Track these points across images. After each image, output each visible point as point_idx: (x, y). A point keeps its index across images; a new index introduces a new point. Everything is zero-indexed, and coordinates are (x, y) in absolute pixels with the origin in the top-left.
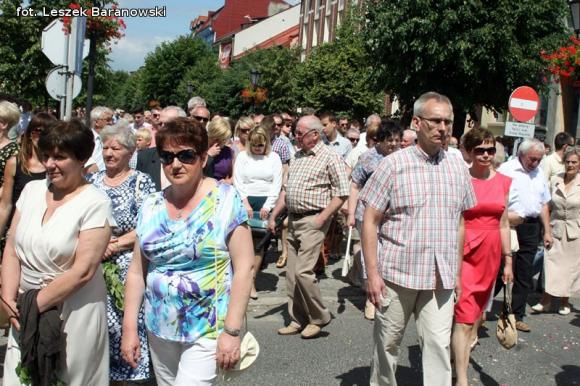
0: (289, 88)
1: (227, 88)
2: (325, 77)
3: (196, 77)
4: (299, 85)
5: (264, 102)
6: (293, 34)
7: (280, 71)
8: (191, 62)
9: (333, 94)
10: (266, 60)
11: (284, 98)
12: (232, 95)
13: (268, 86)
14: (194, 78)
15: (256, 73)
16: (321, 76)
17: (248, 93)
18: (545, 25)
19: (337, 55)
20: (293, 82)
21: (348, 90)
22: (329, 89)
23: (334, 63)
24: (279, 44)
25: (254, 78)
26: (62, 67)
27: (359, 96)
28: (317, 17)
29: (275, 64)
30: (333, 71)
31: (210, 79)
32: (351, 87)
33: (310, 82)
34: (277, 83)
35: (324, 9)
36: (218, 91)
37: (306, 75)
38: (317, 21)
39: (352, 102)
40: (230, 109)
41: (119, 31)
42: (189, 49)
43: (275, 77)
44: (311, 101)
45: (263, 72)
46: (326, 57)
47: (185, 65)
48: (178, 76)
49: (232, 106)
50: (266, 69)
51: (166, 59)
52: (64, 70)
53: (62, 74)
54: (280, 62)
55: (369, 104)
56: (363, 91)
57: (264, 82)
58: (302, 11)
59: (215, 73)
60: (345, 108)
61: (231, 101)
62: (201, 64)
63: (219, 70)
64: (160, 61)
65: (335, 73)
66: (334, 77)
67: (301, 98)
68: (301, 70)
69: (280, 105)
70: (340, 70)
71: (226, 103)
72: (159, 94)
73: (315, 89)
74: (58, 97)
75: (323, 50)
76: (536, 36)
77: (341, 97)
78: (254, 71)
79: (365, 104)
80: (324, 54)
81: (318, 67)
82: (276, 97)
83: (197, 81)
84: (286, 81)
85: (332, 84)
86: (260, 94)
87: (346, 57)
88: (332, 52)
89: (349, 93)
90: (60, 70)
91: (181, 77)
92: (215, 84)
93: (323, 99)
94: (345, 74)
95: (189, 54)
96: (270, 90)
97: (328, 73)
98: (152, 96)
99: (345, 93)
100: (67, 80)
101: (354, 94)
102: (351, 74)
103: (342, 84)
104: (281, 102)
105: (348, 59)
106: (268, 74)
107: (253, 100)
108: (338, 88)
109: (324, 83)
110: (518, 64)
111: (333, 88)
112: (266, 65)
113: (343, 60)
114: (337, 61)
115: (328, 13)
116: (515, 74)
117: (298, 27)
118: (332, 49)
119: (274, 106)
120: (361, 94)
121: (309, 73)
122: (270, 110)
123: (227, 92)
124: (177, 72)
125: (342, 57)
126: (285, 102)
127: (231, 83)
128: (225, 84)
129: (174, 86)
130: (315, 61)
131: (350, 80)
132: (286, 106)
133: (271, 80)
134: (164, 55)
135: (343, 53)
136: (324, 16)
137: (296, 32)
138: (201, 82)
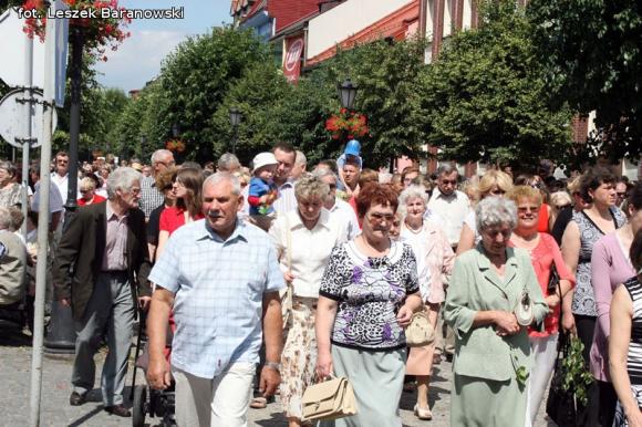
0: (407, 112)
1: (300, 115)
2: (470, 89)
3: (245, 98)
4: (425, 105)
6: (409, 16)
7: (392, 83)
8: (236, 71)
9: (485, 119)
11: (399, 129)
12: (310, 125)
13: (373, 107)
14: (241, 99)
15: (350, 88)
16: (460, 89)
17: (337, 123)
19: (487, 51)
20: (414, 102)
21: (510, 109)
22: (478, 111)
23: (483, 65)
24: (386, 35)
25: (345, 96)
26: (23, 90)
27: (529, 120)
29: (382, 71)
30: (483, 79)
31: (269, 99)
32: (512, 104)
33: (442, 100)
34: (388, 104)
36: (285, 120)
37: (435, 89)
39: (517, 131)
41: (120, 28)
43: (382, 92)
44: (447, 134)
45: (362, 85)
46: (470, 56)
47: (226, 78)
48: (216, 96)
50: (369, 82)
51: (196, 66)
52: (26, 95)
53: (22, 102)
54: (390, 67)
55: (546, 132)
56: (535, 110)
59: (278, 90)
60: (505, 142)
61: (308, 135)
62: (252, 74)
63: (283, 83)
65: (487, 82)
66: (485, 88)
67: (428, 128)
68: (426, 79)
69: (394, 141)
70: (494, 76)
71: (300, 139)
73: (453, 111)
74: (17, 140)
75: (462, 43)
77: (498, 125)
78: (345, 84)
79: (539, 133)
80: (466, 50)
81: (456, 72)
82: (387, 127)
83: (246, 105)
84: (401, 98)
85: (482, 101)
86: (357, 123)
87: (504, 54)
88: (479, 46)
89: (511, 116)
90: (20, 96)
91: (219, 99)
92: (277, 108)
94: (504, 83)
96: (377, 117)
97: (473, 83)
99: (505, 115)
100: (32, 112)
101: (519, 117)
102: (514, 83)
103: (499, 100)
104: (395, 135)
105: (507, 58)
106: (371, 90)
108: (492, 109)
109: (469, 100)
111: (484, 109)
112: (368, 72)
113: (499, 60)
114: (489, 62)
117: (416, 4)
118: (478, 40)
119: (384, 144)
120: (533, 117)
121: (441, 84)
122: (376, 150)
123: (300, 120)
124: (211, 90)
125: (497, 53)
126: (402, 136)
127: (307, 106)
128: (296, 109)
129: (209, 113)
130: (449, 64)
131: (513, 93)
132: (404, 142)
133: (377, 98)
134: (192, 61)
135: (497, 48)
137: (414, 14)
138: (254, 105)
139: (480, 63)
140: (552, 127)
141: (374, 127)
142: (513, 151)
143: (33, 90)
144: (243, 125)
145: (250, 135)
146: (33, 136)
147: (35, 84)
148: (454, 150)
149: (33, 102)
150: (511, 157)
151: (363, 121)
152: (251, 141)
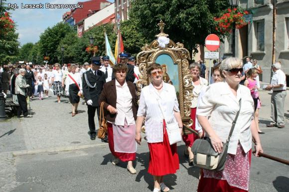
1: (81, 47)
2: (125, 37)
3: (66, 43)
5: (99, 52)
8: (63, 35)
9: (130, 46)
10: (98, 32)
12: (84, 51)
13: (100, 44)
14: (65, 43)
15: (92, 38)
17: (89, 49)
18: (224, 3)
19: (130, 26)
21: (137, 43)
22: (128, 44)
23: (129, 31)
24: (103, 23)
25: (91, 41)
28: (123, 8)
31: (73, 43)
32: (139, 41)
35: (126, 4)
36: (77, 49)
38: (123, 10)
40: (83, 57)
42: (61, 29)
46: (125, 28)
47: (60, 37)
48: (57, 43)
50: (98, 37)
51: (50, 36)
56: (144, 43)
57: (98, 42)
58: (116, 6)
59: (75, 40)
60: (136, 52)
61: (83, 53)
62: (68, 36)
63: (77, 38)
64: (47, 36)
65: (130, 35)
66: (129, 37)
70: (132, 33)
71: (81, 54)
72: (48, 53)
76: (221, 9)
77: (135, 47)
78: (91, 37)
83: (66, 45)
85: (129, 41)
86: (95, 49)
87: (135, 27)
88: (128, 25)
89: (138, 45)
91: (59, 44)
92: (75, 46)
93: (125, 48)
94: (135, 35)
95: (62, 32)
96: (101, 47)
97: (127, 36)
98: (45, 54)
99: (136, 44)
101: (140, 45)
102: (138, 35)
103: (134, 40)
105: (136, 28)
106: (99, 39)
107: (92, 52)
108: (132, 43)
109: (125, 41)
110: (213, 23)
111: (130, 43)
112: (98, 34)
113: (134, 29)
114: (131, 29)
115: (128, 6)
116: (212, 29)
117: (115, 14)
118: (127, 23)
123: (81, 49)
124: (56, 41)
125: (133, 27)
127: (82, 45)
128: (80, 45)
129: (55, 48)
131: (138, 38)
133: (101, 41)
134: (49, 34)
136: (126, 7)
137: (114, 16)
138: (68, 45)
141: (101, 50)
144: (66, 51)
145: (68, 54)
151: (97, 48)
152: (68, 56)
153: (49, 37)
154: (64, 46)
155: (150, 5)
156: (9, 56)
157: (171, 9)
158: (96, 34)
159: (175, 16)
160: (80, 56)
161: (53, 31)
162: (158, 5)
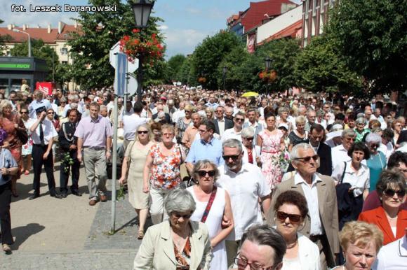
0: (293, 70)
1: (251, 69)
2: (318, 62)
3: (231, 61)
4: (299, 68)
5: (276, 79)
6: (298, 27)
7: (287, 57)
8: (227, 49)
9: (324, 75)
10: (277, 50)
11: (290, 76)
12: (255, 74)
13: (279, 67)
14: (228, 61)
15: (269, 60)
16: (314, 62)
17: (264, 75)
19: (325, 46)
20: (296, 65)
21: (334, 71)
23: (323, 52)
24: (288, 34)
25: (267, 63)
27: (342, 75)
28: (314, 15)
29: (283, 52)
30: (323, 58)
31: (239, 61)
32: (336, 68)
33: (307, 66)
34: (285, 66)
35: (320, 9)
36: (244, 71)
37: (304, 61)
38: (315, 17)
39: (337, 80)
40: (253, 83)
42: (225, 40)
43: (283, 61)
44: (308, 81)
45: (274, 58)
46: (318, 48)
47: (222, 52)
48: (218, 59)
49: (255, 82)
50: (277, 56)
51: (209, 48)
54: (286, 51)
55: (349, 81)
56: (345, 71)
57: (276, 65)
58: (304, 10)
59: (244, 57)
60: (332, 85)
61: (254, 78)
63: (245, 54)
64: (206, 49)
65: (325, 59)
66: (323, 62)
67: (300, 78)
69: (288, 81)
70: (328, 57)
71: (251, 80)
72: (205, 72)
73: (310, 71)
77: (330, 76)
78: (267, 59)
79: (347, 81)
80: (316, 46)
81: (312, 55)
82: (285, 75)
83: (231, 63)
84: (291, 63)
85: (322, 67)
86: (272, 75)
87: (332, 47)
88: (321, 44)
89: (335, 73)
91: (220, 60)
92: (243, 65)
93: (316, 78)
94: (332, 60)
95: (225, 44)
96: (281, 71)
97: (320, 60)
98: (200, 74)
99: (333, 73)
101: (338, 74)
103: (330, 67)
104: (288, 79)
105: (334, 49)
106: (278, 59)
107: (267, 79)
108: (327, 70)
109: (317, 67)
111: (324, 71)
112: (277, 53)
113: (330, 50)
114: (326, 51)
115: (322, 11)
117: (302, 21)
118: (321, 42)
119: (283, 82)
120: (344, 74)
121: (306, 60)
122: (281, 85)
123: (250, 72)
124: (217, 57)
125: (329, 47)
126: (291, 79)
127: (253, 65)
128: (249, 67)
129: (215, 66)
130: (309, 52)
132: (292, 81)
133: (280, 63)
134: (208, 46)
135: (329, 45)
136: (320, 14)
137: (300, 26)
138: (233, 64)
139: (322, 52)
140: (352, 78)
141: (280, 75)
142: (336, 89)
143: (128, 74)
144: (229, 72)
145: (232, 76)
146: (128, 92)
147: (129, 71)
148: (311, 87)
149: (128, 78)
150: (335, 91)
151: (274, 73)
152: (232, 78)
153: (208, 50)
154: (228, 64)
155: (361, 21)
156: (151, 80)
157: (392, 29)
158: (274, 52)
159: (398, 40)
160: (249, 82)
161: (213, 43)
162: (373, 22)
